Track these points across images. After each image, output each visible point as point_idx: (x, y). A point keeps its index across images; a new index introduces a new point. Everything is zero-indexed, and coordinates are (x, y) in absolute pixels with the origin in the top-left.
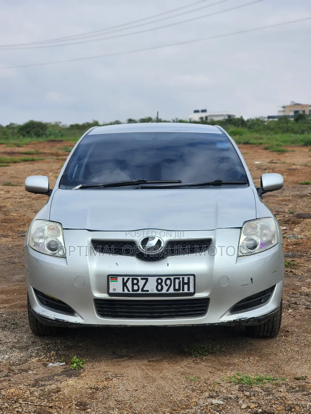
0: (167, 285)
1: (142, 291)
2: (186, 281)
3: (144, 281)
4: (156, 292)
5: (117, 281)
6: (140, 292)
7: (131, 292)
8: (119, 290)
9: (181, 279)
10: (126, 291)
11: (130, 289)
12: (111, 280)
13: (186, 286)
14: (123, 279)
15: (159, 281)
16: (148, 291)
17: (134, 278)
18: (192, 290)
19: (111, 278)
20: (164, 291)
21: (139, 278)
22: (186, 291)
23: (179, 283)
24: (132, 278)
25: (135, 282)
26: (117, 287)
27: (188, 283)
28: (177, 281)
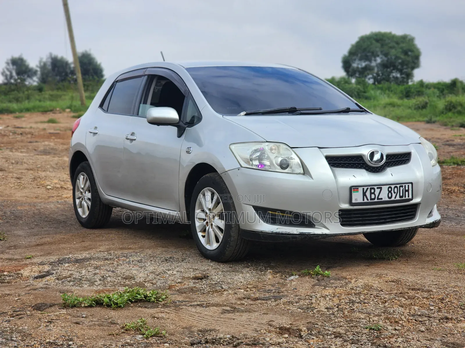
0: (395, 193)
1: (377, 199)
2: (407, 189)
3: (379, 190)
4: (387, 199)
5: (358, 192)
6: (376, 200)
7: (369, 201)
8: (360, 200)
9: (404, 187)
10: (366, 200)
11: (369, 198)
12: (353, 190)
13: (407, 193)
14: (363, 189)
15: (390, 189)
16: (382, 199)
17: (372, 187)
18: (410, 197)
19: (353, 189)
20: (393, 199)
21: (375, 187)
22: (407, 197)
23: (403, 190)
24: (370, 188)
25: (373, 191)
26: (358, 197)
27: (408, 191)
28: (401, 189)
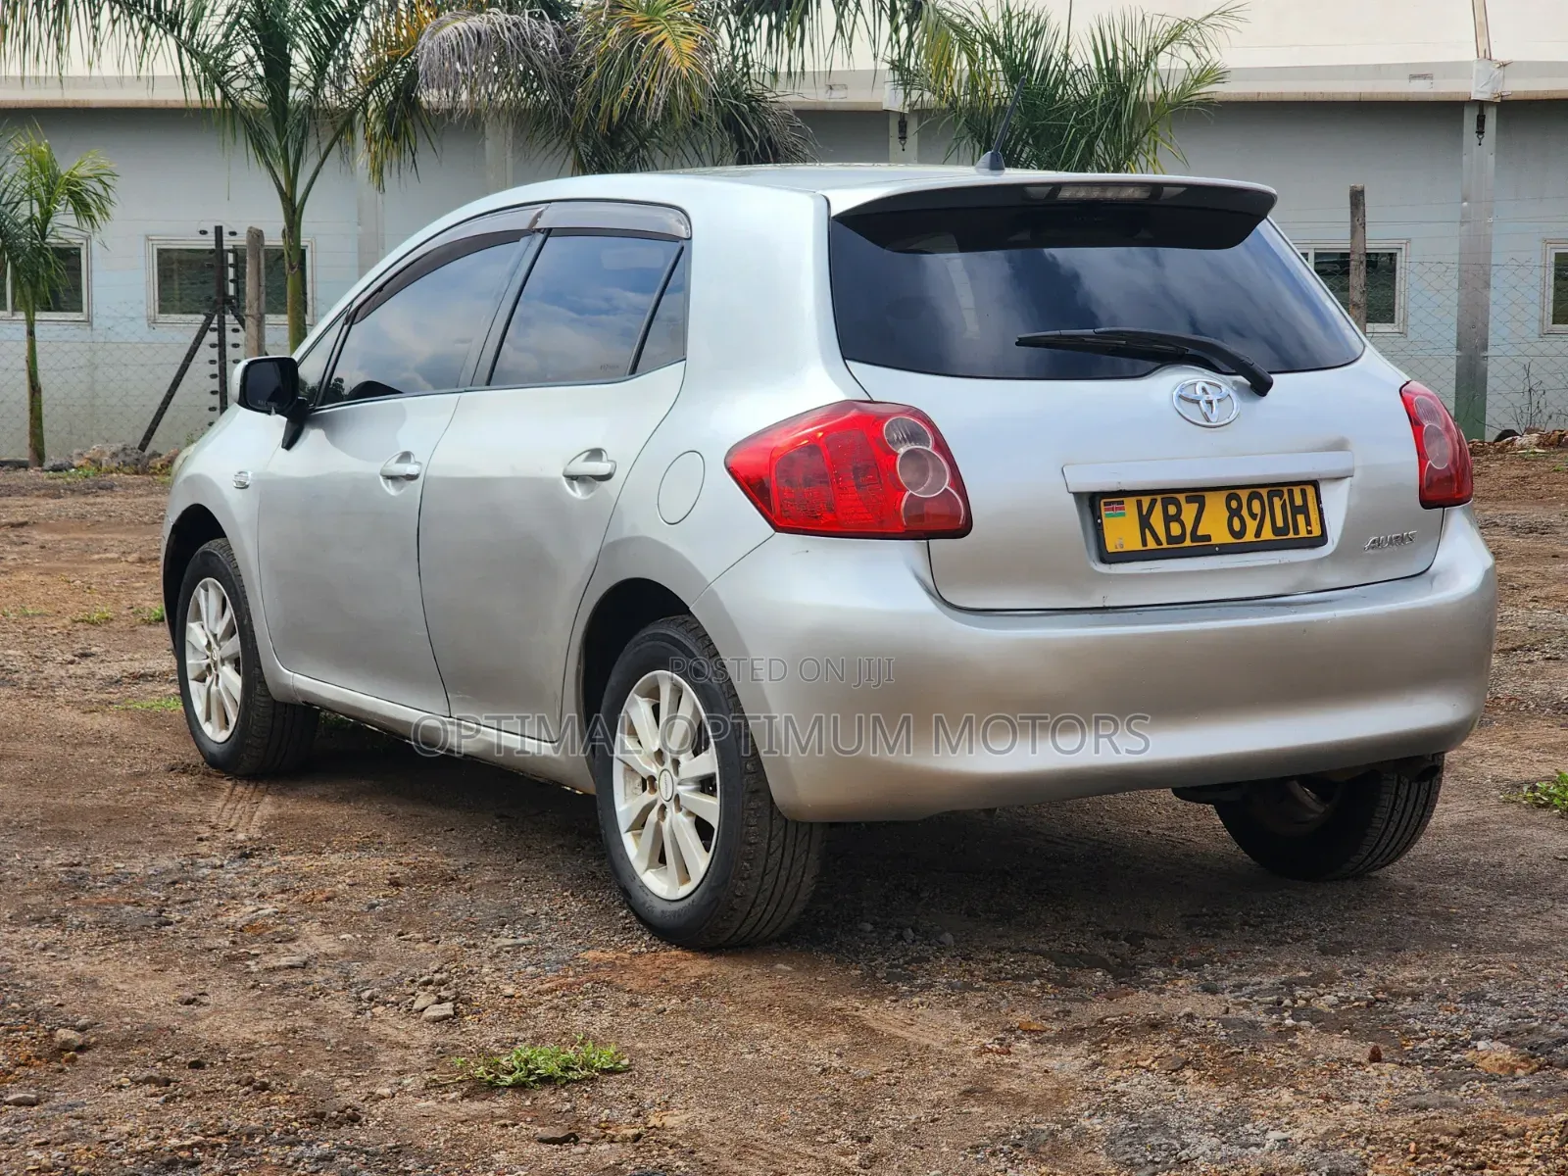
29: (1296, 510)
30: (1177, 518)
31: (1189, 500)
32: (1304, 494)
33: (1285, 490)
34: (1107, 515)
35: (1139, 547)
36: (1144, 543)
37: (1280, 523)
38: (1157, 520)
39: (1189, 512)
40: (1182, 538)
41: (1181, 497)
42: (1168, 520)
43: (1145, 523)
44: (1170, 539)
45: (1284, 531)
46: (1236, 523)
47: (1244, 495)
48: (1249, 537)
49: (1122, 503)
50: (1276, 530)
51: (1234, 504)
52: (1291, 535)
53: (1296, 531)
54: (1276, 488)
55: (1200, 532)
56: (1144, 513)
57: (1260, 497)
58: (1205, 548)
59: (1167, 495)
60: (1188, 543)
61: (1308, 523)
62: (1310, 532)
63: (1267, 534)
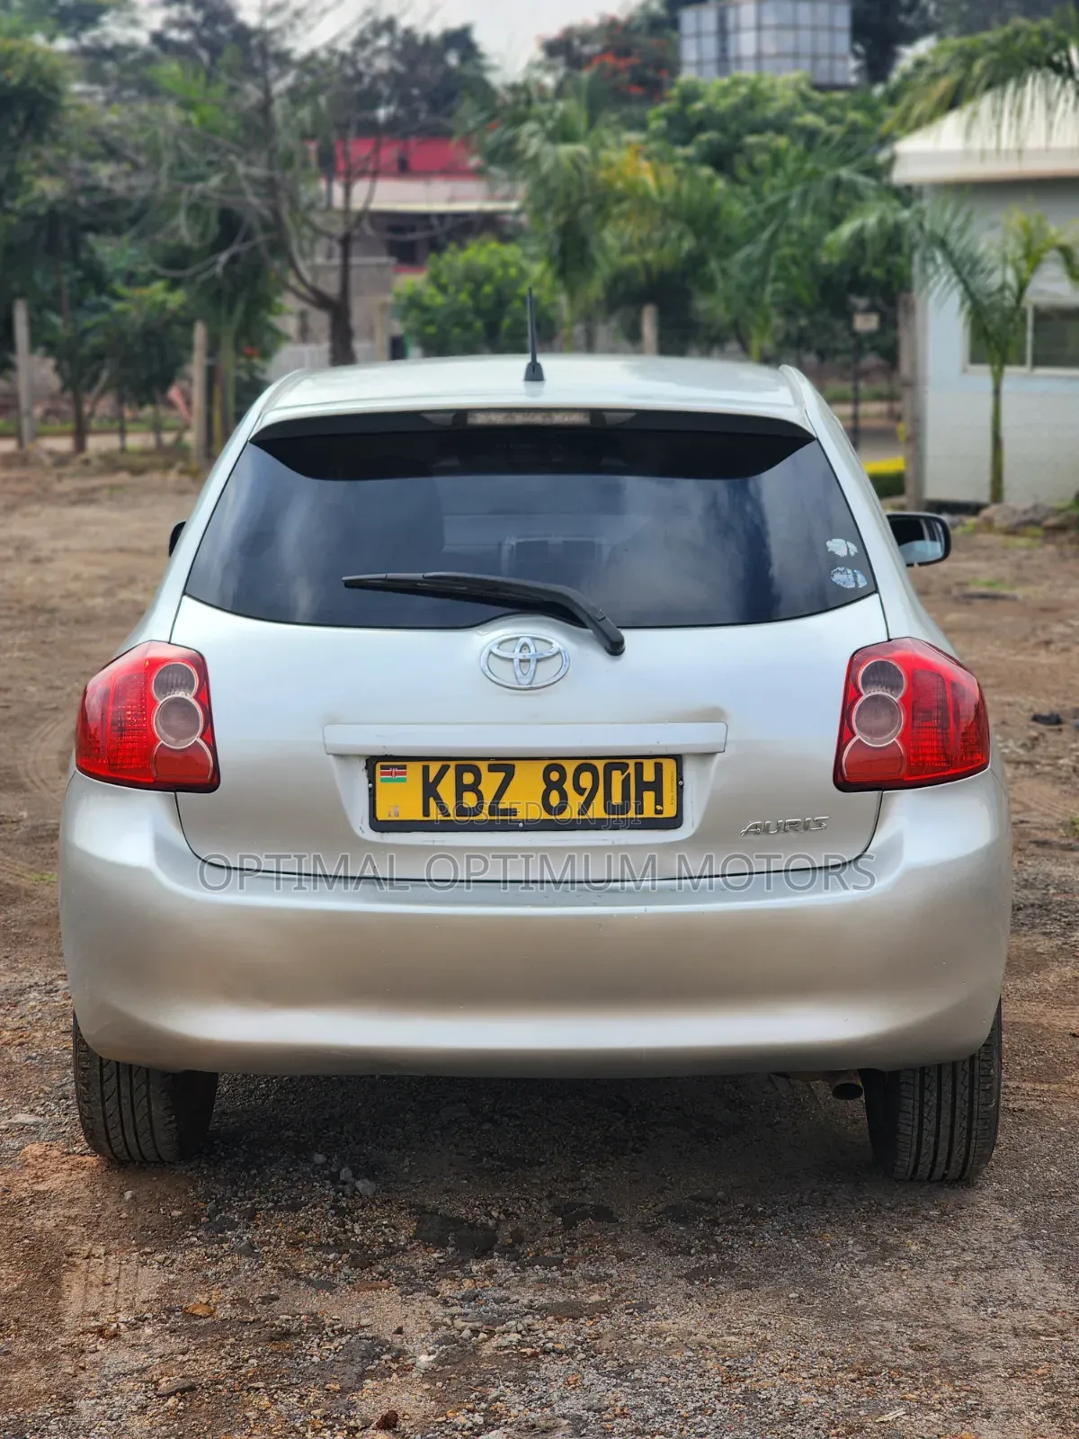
29: (642, 786)
30: (474, 788)
31: (492, 769)
32: (659, 769)
33: (631, 763)
34: (382, 780)
35: (419, 816)
36: (426, 812)
37: (617, 799)
38: (447, 789)
39: (490, 783)
40: (477, 810)
41: (483, 766)
42: (461, 789)
43: (430, 790)
44: (461, 811)
45: (624, 808)
46: (554, 799)
47: (570, 768)
48: (571, 813)
49: (405, 767)
50: (609, 807)
51: (555, 776)
52: (631, 814)
53: (640, 810)
54: (616, 762)
55: (504, 804)
56: (431, 780)
57: (594, 770)
58: (505, 822)
59: (466, 764)
60: (484, 815)
61: (659, 800)
62: (657, 812)
63: (597, 810)
